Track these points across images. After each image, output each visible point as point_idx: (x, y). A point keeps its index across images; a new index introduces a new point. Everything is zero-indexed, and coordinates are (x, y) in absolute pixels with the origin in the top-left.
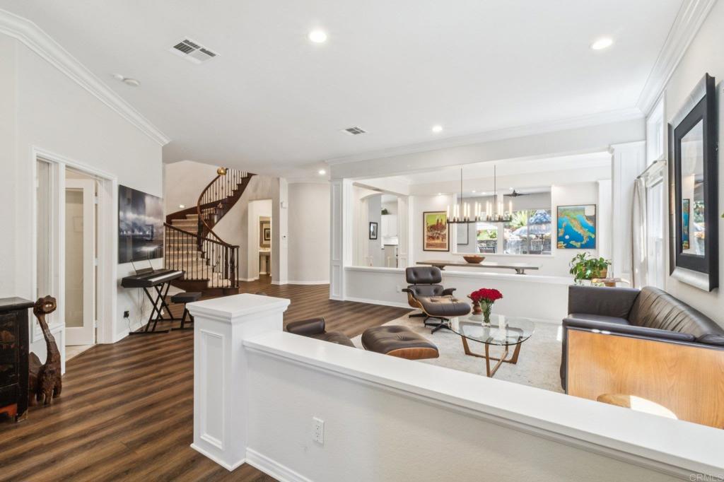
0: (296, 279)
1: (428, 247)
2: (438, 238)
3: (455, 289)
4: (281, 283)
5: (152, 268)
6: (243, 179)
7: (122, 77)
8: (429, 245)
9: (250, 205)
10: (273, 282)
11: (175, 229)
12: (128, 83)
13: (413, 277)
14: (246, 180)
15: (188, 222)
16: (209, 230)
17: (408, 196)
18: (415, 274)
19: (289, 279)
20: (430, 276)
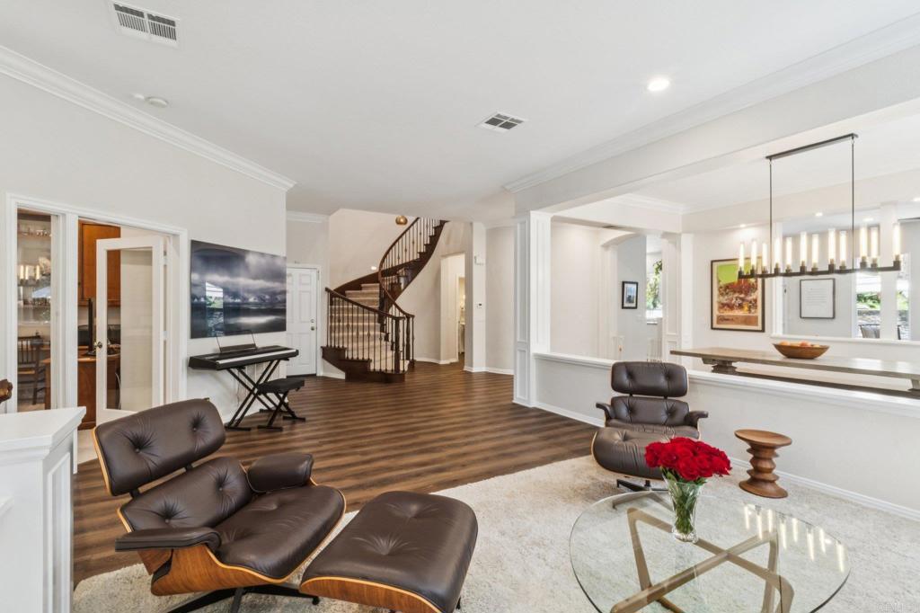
0: (495, 366)
1: (719, 323)
2: (741, 306)
3: (704, 415)
4: (475, 370)
5: (254, 345)
6: (435, 228)
7: (141, 97)
8: (722, 319)
9: (444, 262)
10: (466, 368)
11: (353, 303)
12: (152, 103)
13: (625, 380)
14: (439, 229)
15: (363, 294)
16: (392, 302)
17: (680, 235)
18: (631, 375)
19: (488, 365)
20: (662, 382)
